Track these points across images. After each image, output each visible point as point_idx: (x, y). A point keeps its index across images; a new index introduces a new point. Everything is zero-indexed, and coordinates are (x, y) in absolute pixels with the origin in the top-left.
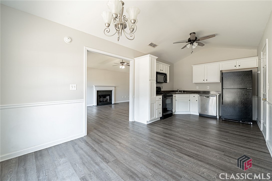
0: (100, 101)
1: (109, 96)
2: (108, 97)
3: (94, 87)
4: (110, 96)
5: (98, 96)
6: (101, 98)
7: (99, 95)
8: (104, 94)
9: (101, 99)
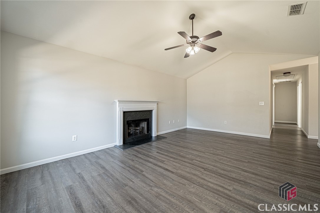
0: (129, 134)
1: (146, 123)
2: (144, 125)
3: (118, 103)
4: (149, 121)
5: (126, 123)
6: (131, 126)
7: (128, 122)
8: (138, 117)
9: (132, 130)
